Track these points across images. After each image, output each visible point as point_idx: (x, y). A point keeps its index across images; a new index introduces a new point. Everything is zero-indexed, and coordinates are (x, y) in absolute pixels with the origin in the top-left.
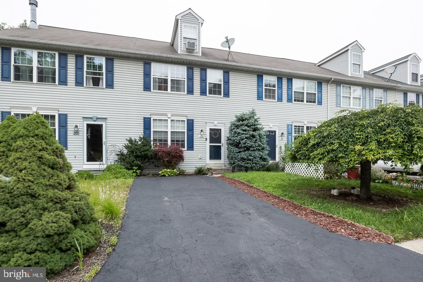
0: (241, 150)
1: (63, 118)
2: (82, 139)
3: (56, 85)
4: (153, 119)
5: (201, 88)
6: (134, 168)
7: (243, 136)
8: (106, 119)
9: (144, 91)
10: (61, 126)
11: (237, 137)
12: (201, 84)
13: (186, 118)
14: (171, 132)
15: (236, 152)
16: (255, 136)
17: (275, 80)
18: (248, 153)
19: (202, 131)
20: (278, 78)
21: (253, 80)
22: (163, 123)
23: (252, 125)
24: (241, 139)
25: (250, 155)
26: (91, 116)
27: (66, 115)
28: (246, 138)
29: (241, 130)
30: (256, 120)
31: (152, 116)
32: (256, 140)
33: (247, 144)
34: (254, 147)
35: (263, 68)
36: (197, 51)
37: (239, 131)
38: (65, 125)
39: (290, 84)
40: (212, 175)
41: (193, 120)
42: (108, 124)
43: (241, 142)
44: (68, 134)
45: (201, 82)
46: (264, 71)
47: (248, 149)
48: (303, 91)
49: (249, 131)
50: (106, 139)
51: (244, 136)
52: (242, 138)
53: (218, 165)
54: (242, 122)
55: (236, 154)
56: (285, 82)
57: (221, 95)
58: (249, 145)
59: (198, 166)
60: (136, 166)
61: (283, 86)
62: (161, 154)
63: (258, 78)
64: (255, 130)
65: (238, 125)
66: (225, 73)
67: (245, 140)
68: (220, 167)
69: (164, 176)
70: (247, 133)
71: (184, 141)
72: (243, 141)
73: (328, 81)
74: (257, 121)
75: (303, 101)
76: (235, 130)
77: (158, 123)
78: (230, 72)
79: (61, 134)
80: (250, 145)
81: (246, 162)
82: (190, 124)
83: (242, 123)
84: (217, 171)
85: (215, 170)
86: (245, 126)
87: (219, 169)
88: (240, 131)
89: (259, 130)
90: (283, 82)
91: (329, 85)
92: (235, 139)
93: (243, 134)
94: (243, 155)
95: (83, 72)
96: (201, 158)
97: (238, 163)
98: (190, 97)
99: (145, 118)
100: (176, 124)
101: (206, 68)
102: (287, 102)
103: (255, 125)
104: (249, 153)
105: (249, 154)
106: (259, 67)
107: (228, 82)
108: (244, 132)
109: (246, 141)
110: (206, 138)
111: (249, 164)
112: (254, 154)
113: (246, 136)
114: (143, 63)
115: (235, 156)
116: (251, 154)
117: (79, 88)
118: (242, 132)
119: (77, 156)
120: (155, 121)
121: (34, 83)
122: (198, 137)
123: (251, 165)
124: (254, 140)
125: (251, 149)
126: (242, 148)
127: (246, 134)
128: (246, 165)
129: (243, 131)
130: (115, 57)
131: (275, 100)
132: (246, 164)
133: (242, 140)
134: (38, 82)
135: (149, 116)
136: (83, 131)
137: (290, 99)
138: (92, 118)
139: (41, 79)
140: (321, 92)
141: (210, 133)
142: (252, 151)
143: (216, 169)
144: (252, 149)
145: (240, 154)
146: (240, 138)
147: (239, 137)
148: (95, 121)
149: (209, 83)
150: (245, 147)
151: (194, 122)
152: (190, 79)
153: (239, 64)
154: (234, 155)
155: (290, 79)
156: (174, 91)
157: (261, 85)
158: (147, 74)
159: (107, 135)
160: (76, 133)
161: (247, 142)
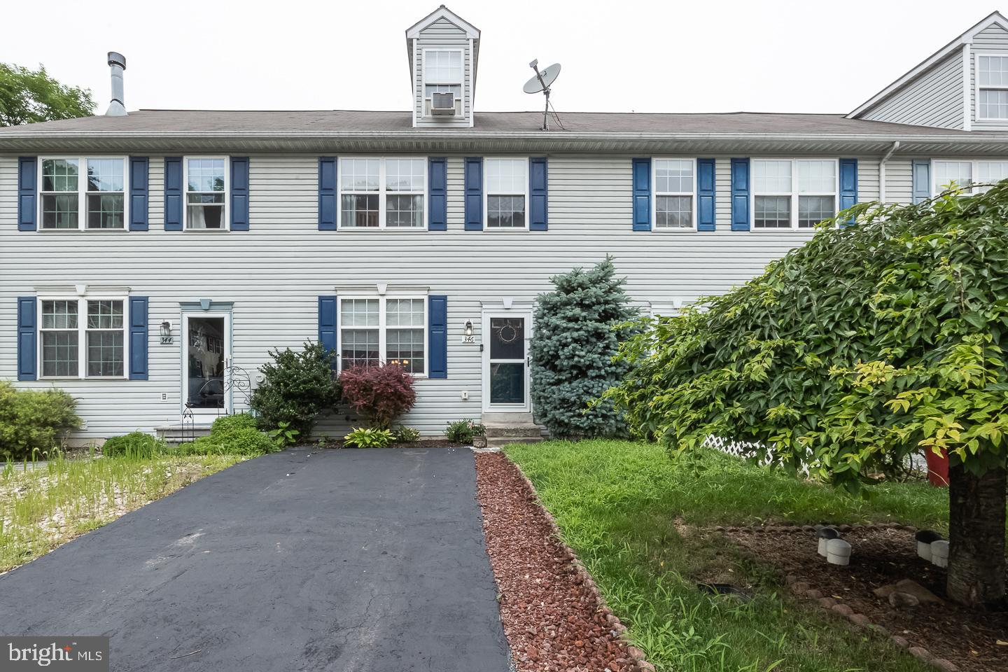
0: (560, 377)
1: (140, 306)
2: (178, 355)
3: (125, 231)
4: (342, 300)
5: (467, 212)
6: (281, 424)
7: (564, 334)
8: (231, 304)
9: (320, 230)
10: (135, 326)
11: (549, 338)
12: (467, 202)
13: (426, 292)
14: (388, 331)
15: (550, 384)
16: (604, 334)
17: (690, 170)
18: (581, 386)
19: (469, 325)
20: (701, 162)
21: (621, 176)
22: (367, 310)
23: (599, 303)
24: (560, 345)
25: (587, 392)
26: (197, 300)
27: (145, 300)
28: (575, 340)
29: (563, 318)
30: (612, 289)
31: (339, 293)
32: (607, 347)
33: (576, 359)
34: (599, 369)
35: (646, 135)
36: (463, 115)
37: (554, 321)
38: (142, 324)
39: (741, 175)
40: (485, 446)
41: (444, 298)
42: (235, 316)
43: (560, 353)
44: (150, 344)
45: (467, 196)
46: (653, 144)
47: (581, 372)
48: (789, 194)
49: (585, 319)
50: (231, 354)
51: (569, 337)
52: (564, 341)
53: (515, 418)
54: (567, 295)
55: (547, 387)
56: (723, 172)
57: (523, 225)
58: (582, 360)
59: (458, 420)
60: (286, 420)
61: (717, 183)
62: (348, 390)
63: (635, 169)
64: (606, 317)
65: (557, 304)
66: (535, 165)
67: (570, 347)
68: (521, 422)
69: (354, 446)
70: (579, 327)
71: (421, 354)
72: (566, 350)
73: (879, 154)
74: (619, 291)
75: (786, 224)
76: (546, 318)
77: (353, 310)
78: (549, 161)
79: (134, 345)
80: (588, 363)
81: (574, 411)
82: (438, 308)
83: (564, 299)
84: (502, 436)
85: (496, 432)
86: (575, 305)
87: (508, 431)
88: (558, 323)
89: (623, 316)
90: (717, 172)
91: (883, 168)
92: (545, 346)
93: (568, 329)
94: (566, 391)
95: (181, 195)
96: (467, 397)
97: (554, 415)
98: (437, 236)
99: (321, 299)
100: (399, 310)
101: (479, 156)
102: (732, 230)
103: (607, 302)
104: (586, 386)
105: (585, 388)
106: (635, 135)
107: (543, 188)
108: (571, 325)
109: (574, 349)
110: (482, 346)
111: (585, 418)
112: (600, 389)
113: (575, 335)
114: (317, 160)
115: (546, 395)
116: (589, 388)
117: (174, 235)
118: (565, 325)
119: (168, 395)
120: (347, 306)
121: (80, 231)
122: (460, 343)
123: (589, 421)
124: (601, 345)
125: (592, 373)
126: (565, 371)
127: (577, 330)
128: (574, 421)
129: (570, 320)
130: (251, 152)
131: (691, 226)
132: (577, 419)
133: (563, 349)
134: (89, 227)
135: (333, 294)
136: (181, 335)
137: (741, 221)
138: (198, 304)
139: (96, 221)
140: (855, 190)
141: (493, 332)
142: (593, 378)
143: (502, 430)
144: (594, 375)
145: (559, 390)
146: (558, 340)
147: (555, 338)
148: (206, 310)
149: (489, 196)
150: (573, 367)
151: (449, 304)
152: (438, 190)
153: (571, 135)
154: (544, 391)
155: (741, 162)
156: (396, 225)
157: (646, 187)
158: (327, 188)
159: (235, 344)
160: (167, 340)
161: (577, 353)
